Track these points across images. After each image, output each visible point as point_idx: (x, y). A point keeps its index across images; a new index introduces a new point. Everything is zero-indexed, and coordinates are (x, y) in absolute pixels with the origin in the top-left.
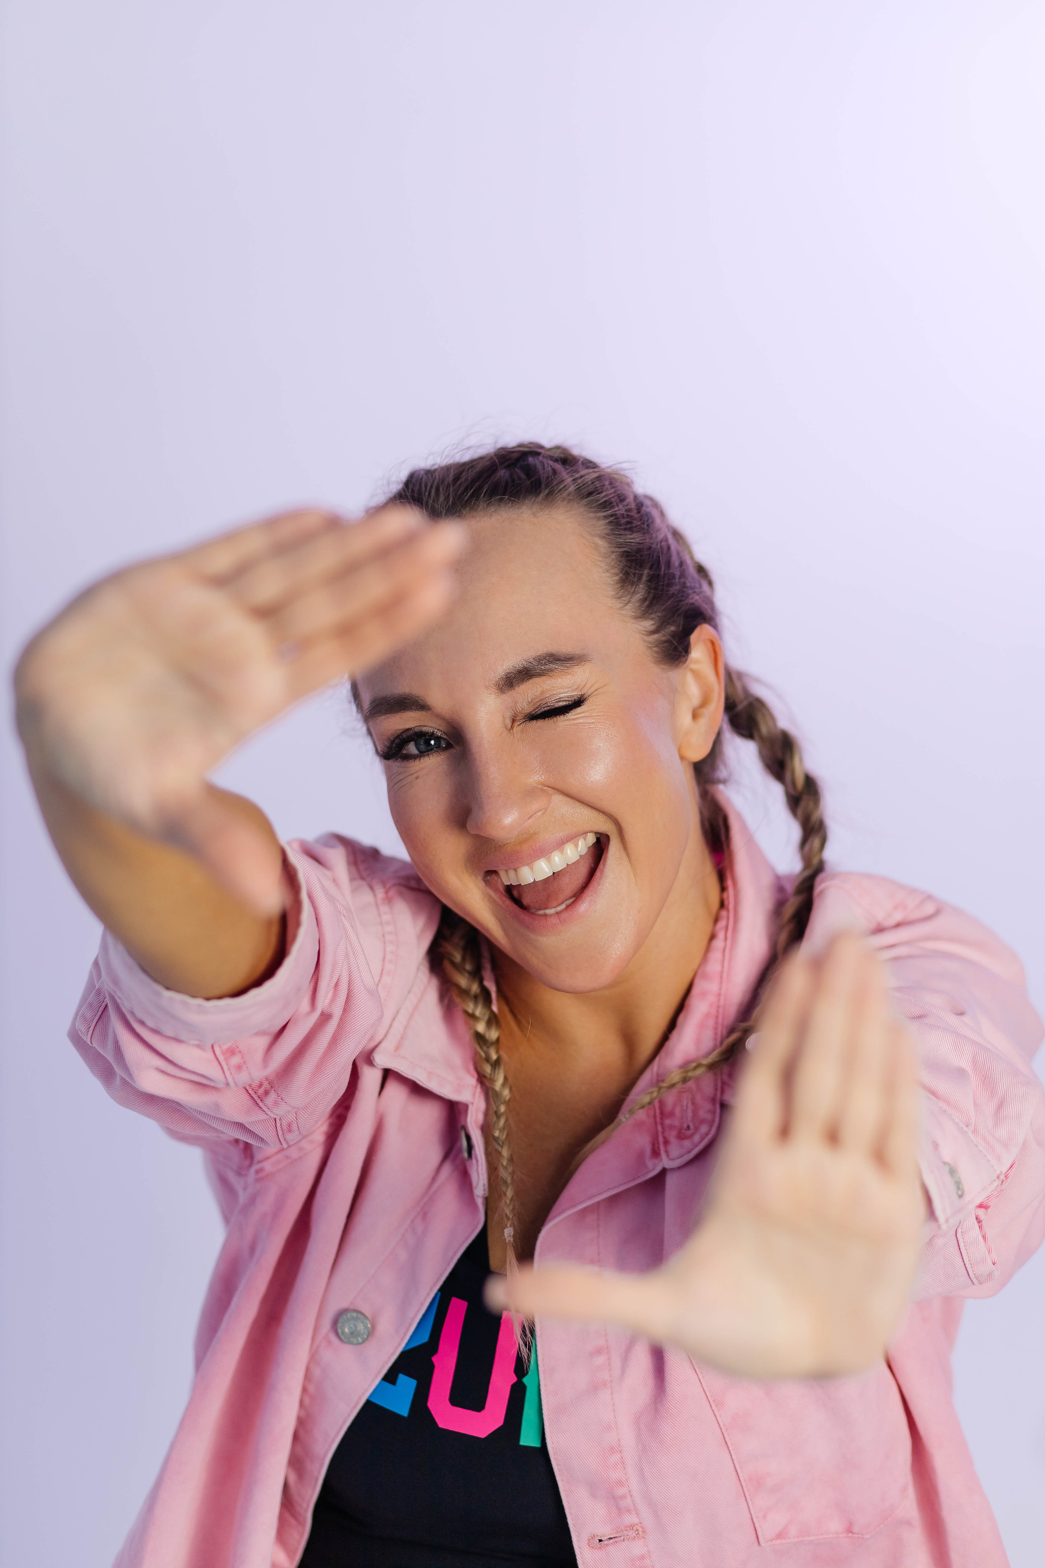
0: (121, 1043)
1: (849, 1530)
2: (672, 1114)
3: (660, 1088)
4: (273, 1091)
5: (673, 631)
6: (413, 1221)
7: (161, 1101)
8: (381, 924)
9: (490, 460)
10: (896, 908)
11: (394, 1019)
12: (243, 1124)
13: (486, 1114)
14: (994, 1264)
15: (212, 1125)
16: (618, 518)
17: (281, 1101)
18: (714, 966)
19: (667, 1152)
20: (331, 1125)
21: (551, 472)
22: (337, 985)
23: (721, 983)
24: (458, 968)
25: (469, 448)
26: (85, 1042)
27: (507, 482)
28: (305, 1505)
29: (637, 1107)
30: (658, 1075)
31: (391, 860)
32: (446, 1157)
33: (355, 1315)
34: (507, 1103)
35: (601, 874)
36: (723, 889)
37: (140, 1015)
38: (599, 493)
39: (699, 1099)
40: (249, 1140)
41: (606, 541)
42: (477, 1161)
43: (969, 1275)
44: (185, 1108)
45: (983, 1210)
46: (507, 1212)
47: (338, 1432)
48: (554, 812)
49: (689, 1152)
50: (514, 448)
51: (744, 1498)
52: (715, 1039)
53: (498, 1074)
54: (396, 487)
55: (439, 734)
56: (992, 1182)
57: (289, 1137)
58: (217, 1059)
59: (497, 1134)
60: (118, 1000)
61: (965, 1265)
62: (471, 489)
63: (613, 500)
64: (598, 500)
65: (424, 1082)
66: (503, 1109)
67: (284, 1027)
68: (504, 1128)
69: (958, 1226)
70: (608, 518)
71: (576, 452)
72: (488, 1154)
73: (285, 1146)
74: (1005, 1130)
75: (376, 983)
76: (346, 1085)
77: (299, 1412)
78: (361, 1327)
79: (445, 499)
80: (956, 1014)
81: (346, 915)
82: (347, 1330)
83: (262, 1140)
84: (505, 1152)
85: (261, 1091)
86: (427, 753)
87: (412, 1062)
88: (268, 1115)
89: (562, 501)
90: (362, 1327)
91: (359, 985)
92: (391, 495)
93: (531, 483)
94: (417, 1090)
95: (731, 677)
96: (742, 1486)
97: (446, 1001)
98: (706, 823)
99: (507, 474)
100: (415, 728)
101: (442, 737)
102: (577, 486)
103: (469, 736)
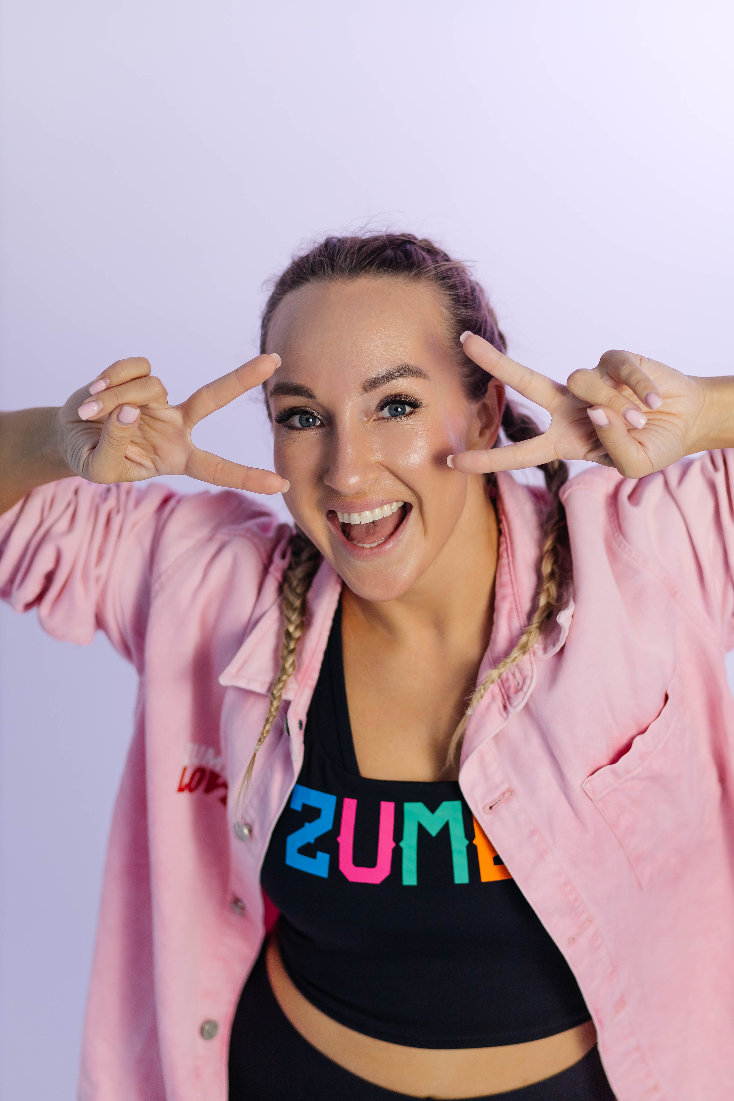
16: (459, 297)
19: (510, 704)
21: (421, 257)
27: (392, 258)
35: (404, 528)
38: (449, 279)
41: (449, 311)
48: (381, 482)
50: (398, 236)
55: (316, 414)
62: (368, 259)
63: (458, 284)
64: (448, 283)
70: (452, 296)
71: (436, 245)
79: (350, 263)
86: (305, 428)
93: (408, 264)
99: (393, 254)
100: (302, 407)
101: (318, 418)
102: (436, 271)
103: (338, 421)
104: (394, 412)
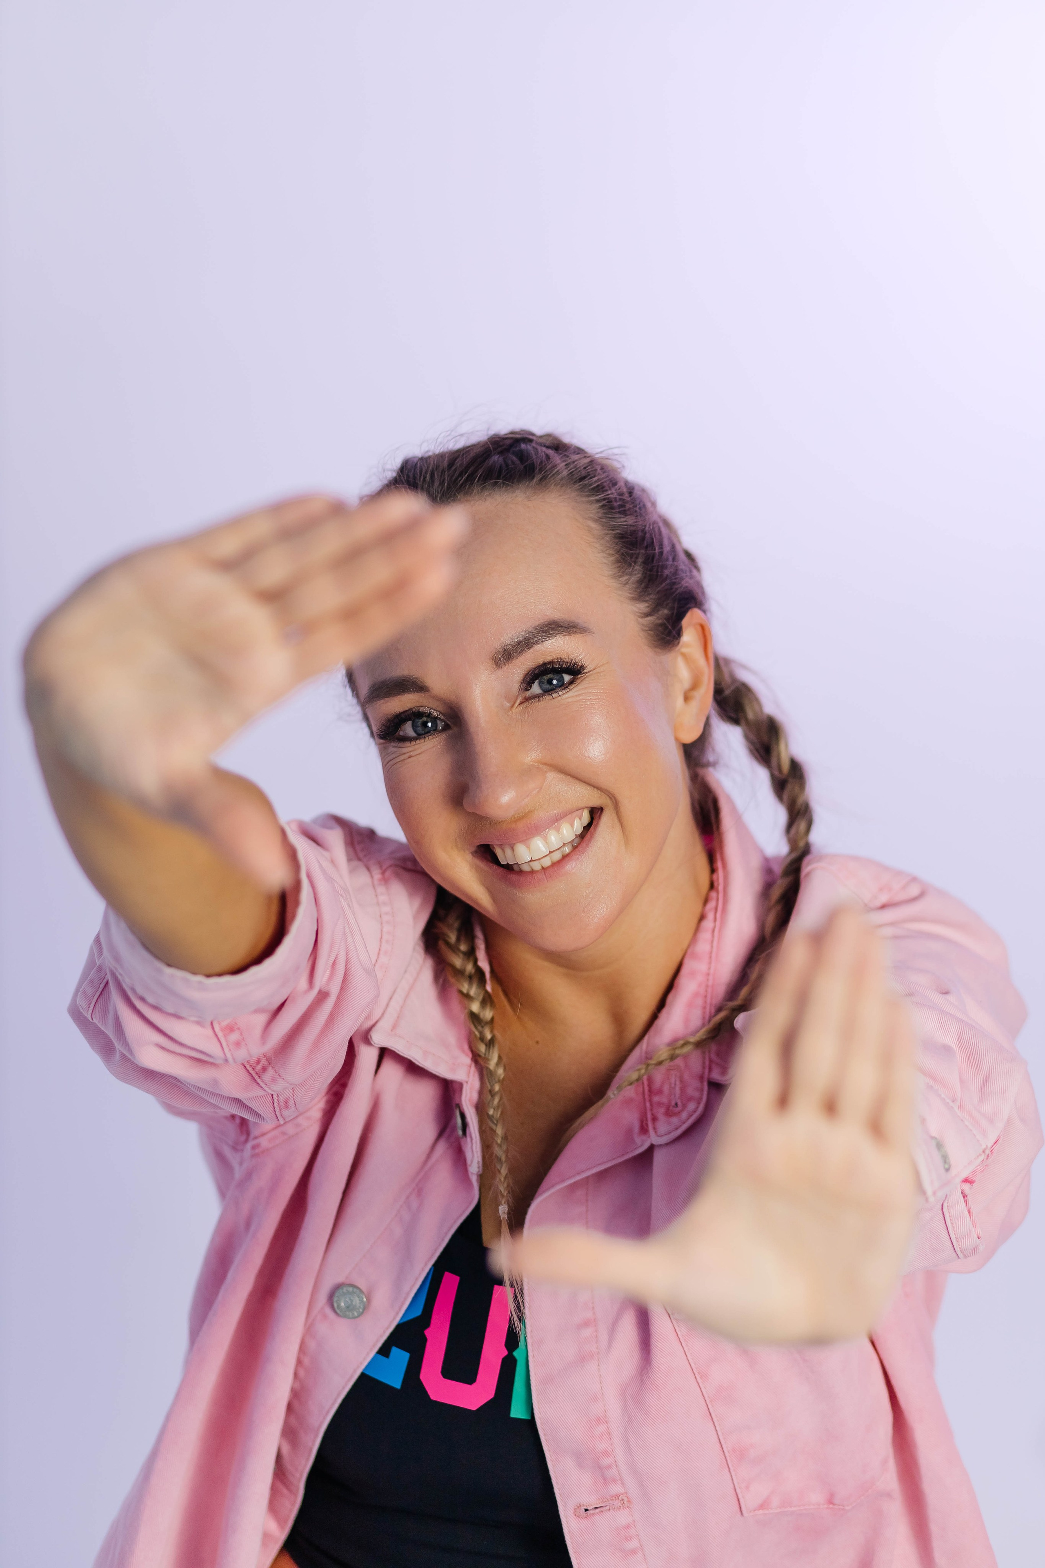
0: (121, 1019)
1: (830, 1502)
2: (660, 1092)
3: (648, 1065)
4: (271, 1068)
5: (666, 615)
6: (408, 1198)
7: (160, 1076)
8: (378, 904)
9: (483, 446)
10: (881, 890)
11: (391, 998)
12: (240, 1100)
13: (481, 1093)
14: (979, 1238)
15: (210, 1100)
16: (610, 502)
17: (279, 1077)
18: (703, 946)
19: (654, 1128)
20: (328, 1102)
21: (544, 457)
22: (334, 964)
23: (710, 963)
24: (454, 949)
25: (462, 435)
26: (86, 1018)
27: (501, 466)
28: (298, 1475)
29: (626, 1083)
30: (646, 1053)
31: (387, 841)
32: (440, 1135)
33: (351, 1289)
34: (501, 1082)
36: (713, 870)
37: (140, 991)
38: (591, 478)
39: (686, 1076)
40: (247, 1116)
41: (599, 523)
42: (472, 1140)
43: (954, 1249)
44: (183, 1084)
45: (968, 1185)
46: (502, 1188)
47: (333, 1404)
48: (548, 789)
49: (677, 1129)
50: (506, 434)
51: (727, 1469)
52: (704, 1018)
53: (493, 1053)
54: (391, 475)
55: (436, 714)
56: (978, 1157)
57: (286, 1113)
58: (216, 1035)
59: (491, 1112)
60: (119, 977)
61: (950, 1238)
62: (466, 474)
63: (605, 484)
64: (591, 485)
65: (420, 1061)
66: (497, 1087)
67: (282, 1005)
68: (498, 1107)
69: (944, 1200)
70: (601, 502)
71: (566, 439)
72: (482, 1132)
73: (282, 1122)
74: (990, 1105)
75: (373, 963)
76: (342, 1063)
77: (294, 1383)
78: (356, 1301)
79: (440, 484)
80: (940, 993)
81: (344, 895)
82: (342, 1304)
83: (259, 1115)
84: (499, 1131)
85: (259, 1067)
86: (423, 736)
87: (408, 1041)
88: (265, 1091)
89: (555, 485)
90: (358, 1302)
91: (356, 964)
92: (386, 482)
93: (525, 467)
94: (413, 1069)
95: (720, 664)
96: (725, 1457)
97: (441, 980)
98: (697, 805)
99: (501, 459)
100: (412, 709)
101: (440, 718)
102: (569, 470)
103: (467, 716)
104: (548, 687)
